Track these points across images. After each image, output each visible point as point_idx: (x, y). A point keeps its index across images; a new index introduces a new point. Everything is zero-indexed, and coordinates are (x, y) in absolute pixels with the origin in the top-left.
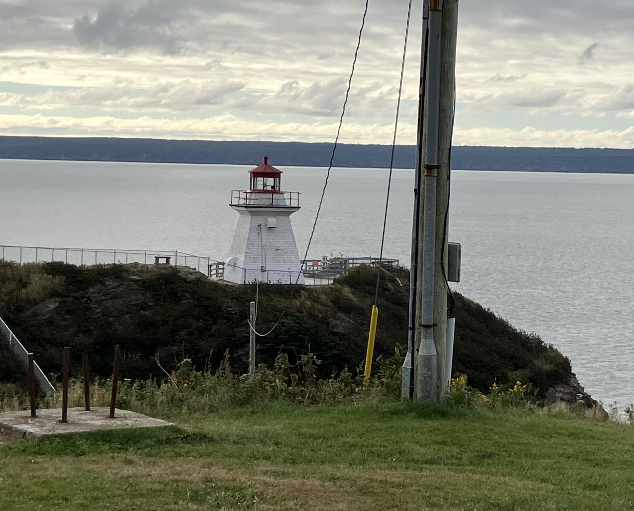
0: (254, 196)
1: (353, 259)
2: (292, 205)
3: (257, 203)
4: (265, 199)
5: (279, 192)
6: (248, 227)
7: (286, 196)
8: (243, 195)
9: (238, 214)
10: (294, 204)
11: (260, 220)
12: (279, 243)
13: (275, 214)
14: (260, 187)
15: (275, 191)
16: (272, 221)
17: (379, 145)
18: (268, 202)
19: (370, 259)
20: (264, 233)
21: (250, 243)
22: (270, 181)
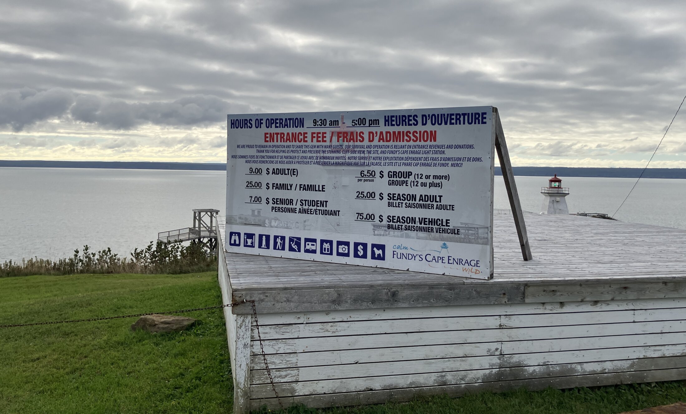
0: (551, 189)
1: (589, 214)
2: (566, 193)
3: (552, 192)
4: (555, 191)
5: (560, 188)
6: (548, 201)
7: (564, 189)
8: (546, 189)
9: (544, 196)
10: (567, 192)
11: (553, 198)
12: (561, 207)
13: (559, 196)
14: (553, 186)
15: (559, 187)
16: (558, 199)
17: (582, 168)
18: (556, 192)
19: (596, 214)
20: (555, 204)
21: (549, 207)
22: (557, 184)
